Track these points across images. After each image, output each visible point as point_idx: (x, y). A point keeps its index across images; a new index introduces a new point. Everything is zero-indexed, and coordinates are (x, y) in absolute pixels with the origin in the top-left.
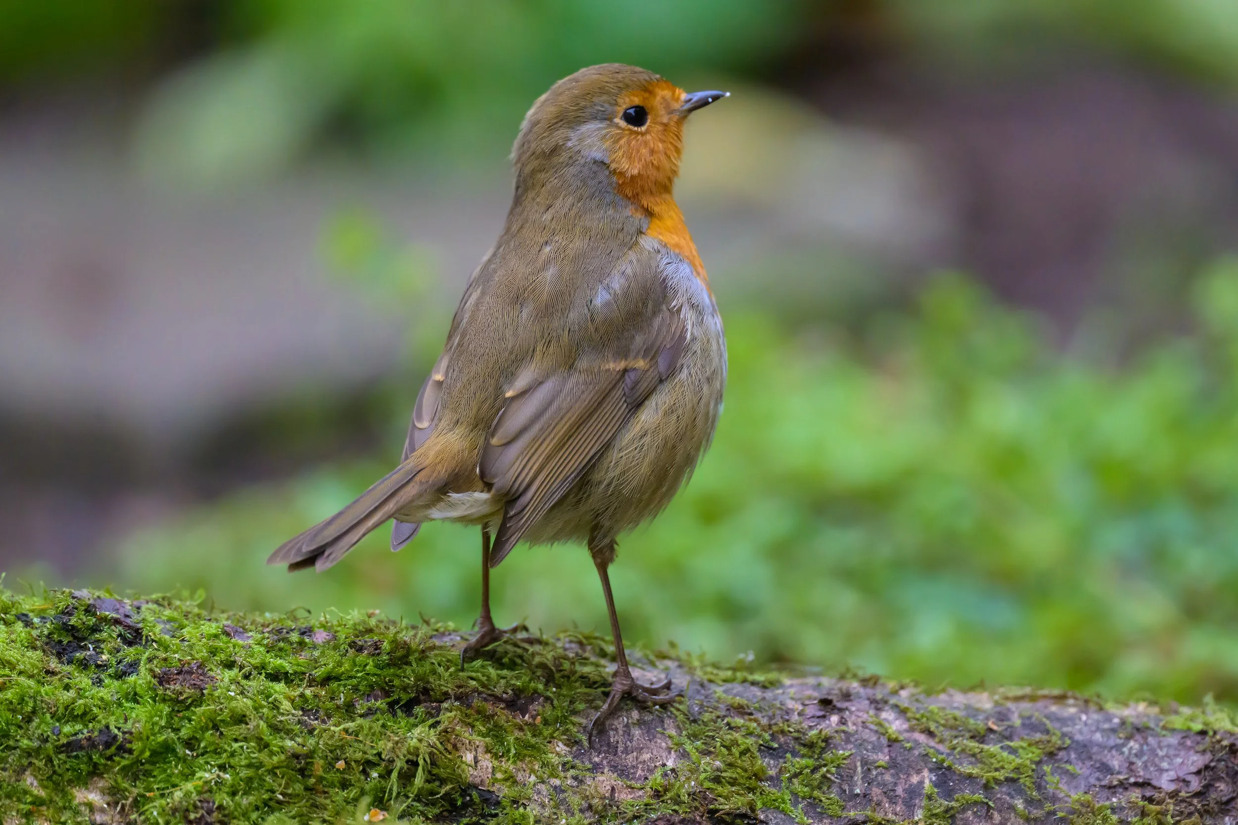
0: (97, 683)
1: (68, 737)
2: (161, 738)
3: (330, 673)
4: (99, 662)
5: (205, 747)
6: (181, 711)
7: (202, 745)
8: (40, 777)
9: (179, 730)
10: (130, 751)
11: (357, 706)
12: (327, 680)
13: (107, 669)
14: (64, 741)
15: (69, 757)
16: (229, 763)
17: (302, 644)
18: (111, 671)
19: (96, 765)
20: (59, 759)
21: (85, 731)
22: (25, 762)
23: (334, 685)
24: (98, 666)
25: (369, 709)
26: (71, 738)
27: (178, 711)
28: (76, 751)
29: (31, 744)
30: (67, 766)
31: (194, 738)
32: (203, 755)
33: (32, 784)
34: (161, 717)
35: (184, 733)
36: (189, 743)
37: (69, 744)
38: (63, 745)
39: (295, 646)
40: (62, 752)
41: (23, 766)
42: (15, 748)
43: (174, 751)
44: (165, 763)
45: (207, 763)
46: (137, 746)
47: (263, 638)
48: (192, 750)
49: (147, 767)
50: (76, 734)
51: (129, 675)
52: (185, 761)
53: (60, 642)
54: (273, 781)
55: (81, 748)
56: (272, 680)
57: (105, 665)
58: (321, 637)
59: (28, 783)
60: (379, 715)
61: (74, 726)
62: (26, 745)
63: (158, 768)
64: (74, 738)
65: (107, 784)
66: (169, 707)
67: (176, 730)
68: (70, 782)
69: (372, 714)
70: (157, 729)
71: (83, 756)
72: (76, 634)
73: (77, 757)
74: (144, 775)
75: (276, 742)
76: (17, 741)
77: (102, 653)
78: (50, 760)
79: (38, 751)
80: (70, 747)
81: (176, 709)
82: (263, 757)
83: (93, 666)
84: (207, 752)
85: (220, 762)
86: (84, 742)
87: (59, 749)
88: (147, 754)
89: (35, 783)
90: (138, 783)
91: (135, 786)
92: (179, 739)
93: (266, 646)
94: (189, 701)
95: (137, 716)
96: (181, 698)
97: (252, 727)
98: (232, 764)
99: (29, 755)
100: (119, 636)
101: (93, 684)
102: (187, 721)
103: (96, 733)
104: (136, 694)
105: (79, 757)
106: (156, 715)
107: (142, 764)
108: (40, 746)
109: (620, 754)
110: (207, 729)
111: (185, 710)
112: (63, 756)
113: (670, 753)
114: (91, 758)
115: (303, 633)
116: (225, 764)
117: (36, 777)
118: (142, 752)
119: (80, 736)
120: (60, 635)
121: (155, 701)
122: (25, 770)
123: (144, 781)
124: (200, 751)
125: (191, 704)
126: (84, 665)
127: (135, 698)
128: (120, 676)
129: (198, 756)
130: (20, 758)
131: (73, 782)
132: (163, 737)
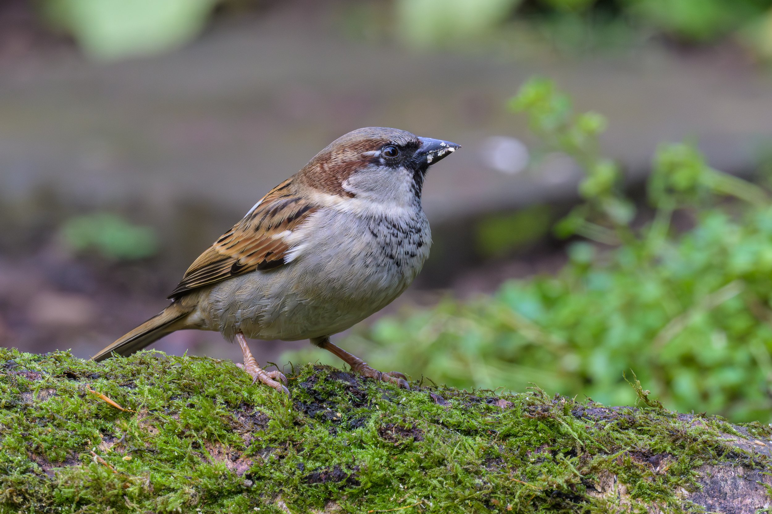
0: (333, 433)
1: (310, 471)
2: (381, 474)
3: (509, 430)
4: (335, 418)
5: (414, 482)
6: (397, 455)
7: (412, 480)
8: (288, 501)
9: (394, 469)
10: (357, 483)
11: (530, 456)
12: (506, 436)
13: (340, 424)
14: (307, 474)
15: (311, 487)
16: (432, 494)
17: (488, 409)
18: (344, 424)
19: (330, 493)
20: (303, 488)
21: (323, 467)
22: (277, 489)
23: (512, 439)
24: (333, 421)
25: (539, 458)
26: (312, 472)
27: (394, 455)
28: (316, 482)
29: (282, 475)
30: (309, 494)
31: (405, 475)
32: (412, 488)
33: (282, 506)
34: (381, 458)
35: (398, 471)
36: (402, 479)
37: (310, 477)
38: (306, 478)
39: (483, 411)
40: (306, 482)
41: (275, 492)
42: (271, 479)
43: (390, 484)
44: (383, 493)
45: (415, 494)
46: (363, 479)
47: (459, 404)
48: (404, 484)
49: (370, 496)
50: (316, 470)
51: (357, 428)
52: (398, 492)
53: (305, 402)
54: (465, 509)
55: (320, 480)
56: (465, 435)
57: (339, 420)
58: (503, 404)
59: (279, 505)
60: (546, 463)
61: (315, 463)
62: (278, 476)
63: (378, 497)
64: (315, 472)
65: (338, 508)
66: (387, 451)
67: (392, 469)
68: (311, 505)
69: (541, 462)
70: (377, 467)
71: (321, 486)
72: (318, 397)
73: (316, 487)
74: (367, 502)
75: (468, 481)
76: (271, 473)
77: (337, 411)
78: (296, 488)
79: (287, 481)
80: (312, 479)
81: (393, 453)
82: (458, 491)
83: (330, 421)
84: (415, 486)
85: (426, 493)
86: (323, 476)
87: (303, 480)
88: (370, 485)
89: (285, 506)
90: (362, 507)
91: (360, 510)
92: (394, 475)
93: (462, 409)
94: (402, 447)
95: (363, 457)
96: (396, 444)
97: (449, 468)
98: (434, 495)
99: (280, 484)
100: (350, 400)
101: (330, 434)
102: (400, 462)
103: (331, 469)
104: (362, 441)
105: (318, 487)
106: (377, 457)
107: (366, 494)
108: (289, 477)
109: (728, 498)
110: (416, 468)
111: (399, 454)
112: (305, 485)
113: (766, 499)
114: (327, 488)
115: (490, 402)
116: (429, 494)
117: (285, 502)
118: (366, 483)
119: (319, 471)
120: (305, 397)
121: (376, 446)
122: (277, 495)
123: (367, 506)
124: (410, 485)
125: (403, 450)
126: (323, 419)
127: (361, 445)
128: (350, 428)
129: (408, 488)
130: (274, 486)
131: (313, 505)
132: (382, 474)
